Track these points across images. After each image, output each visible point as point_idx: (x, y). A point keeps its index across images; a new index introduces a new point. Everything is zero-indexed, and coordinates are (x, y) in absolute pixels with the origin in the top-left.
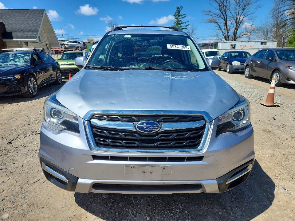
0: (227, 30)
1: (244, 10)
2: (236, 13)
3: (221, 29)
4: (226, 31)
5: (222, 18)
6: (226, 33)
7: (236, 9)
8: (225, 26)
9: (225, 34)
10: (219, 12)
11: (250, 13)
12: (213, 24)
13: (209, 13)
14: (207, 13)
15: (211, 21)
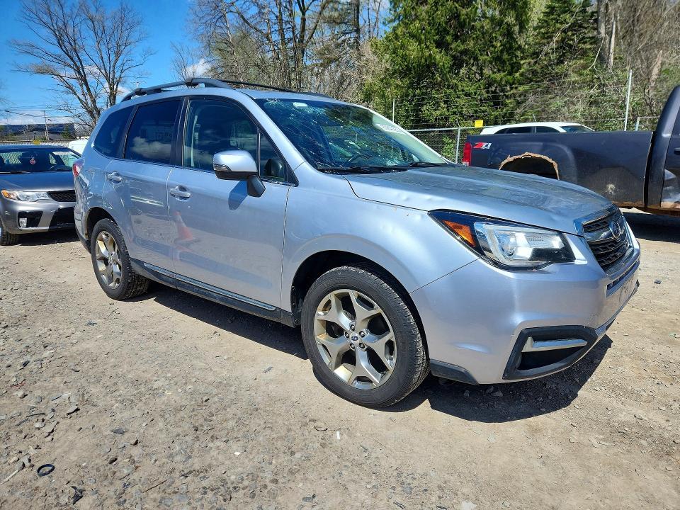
0: (91, 96)
1: (118, 54)
2: (102, 58)
3: (75, 93)
4: (88, 97)
5: (69, 66)
6: (89, 102)
7: (100, 50)
8: (81, 85)
9: (87, 105)
10: (58, 51)
11: (133, 63)
12: (48, 77)
13: (30, 50)
14: (25, 48)
15: (43, 71)
